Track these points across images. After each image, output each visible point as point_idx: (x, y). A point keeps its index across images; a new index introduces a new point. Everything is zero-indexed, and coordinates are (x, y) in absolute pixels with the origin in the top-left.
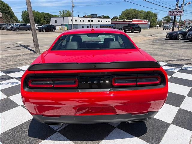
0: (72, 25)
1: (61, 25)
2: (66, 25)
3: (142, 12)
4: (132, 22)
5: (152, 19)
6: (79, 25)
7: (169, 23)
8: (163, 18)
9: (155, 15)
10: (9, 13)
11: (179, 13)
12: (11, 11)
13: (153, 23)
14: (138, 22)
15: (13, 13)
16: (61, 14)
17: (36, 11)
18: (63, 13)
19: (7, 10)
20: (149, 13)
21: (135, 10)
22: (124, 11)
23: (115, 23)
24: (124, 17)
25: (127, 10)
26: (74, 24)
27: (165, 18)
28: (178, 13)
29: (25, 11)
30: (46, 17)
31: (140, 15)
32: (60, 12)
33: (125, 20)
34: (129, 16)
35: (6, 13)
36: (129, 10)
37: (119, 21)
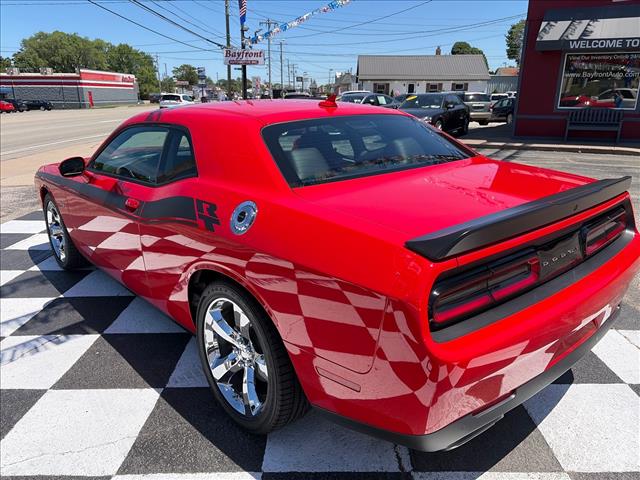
3: (99, 46)
4: (79, 78)
5: (142, 74)
7: (195, 88)
8: (173, 72)
9: (148, 61)
11: (253, 58)
13: (146, 86)
14: (103, 79)
20: (124, 50)
21: (74, 39)
22: (31, 39)
23: (11, 83)
24: (34, 59)
25: (42, 36)
27: (179, 70)
28: (249, 59)
31: (96, 54)
33: (49, 72)
34: (58, 59)
36: (50, 36)
37: (22, 75)
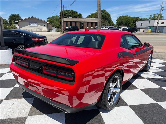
0: (157, 27)
1: (146, 28)
2: (150, 28)
6: (164, 28)
10: (108, 18)
12: (109, 17)
15: (111, 19)
16: (152, 17)
17: (129, 16)
18: (154, 16)
19: (107, 17)
26: (159, 27)
29: (120, 16)
30: (135, 21)
32: (151, 15)
35: (106, 19)
